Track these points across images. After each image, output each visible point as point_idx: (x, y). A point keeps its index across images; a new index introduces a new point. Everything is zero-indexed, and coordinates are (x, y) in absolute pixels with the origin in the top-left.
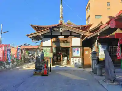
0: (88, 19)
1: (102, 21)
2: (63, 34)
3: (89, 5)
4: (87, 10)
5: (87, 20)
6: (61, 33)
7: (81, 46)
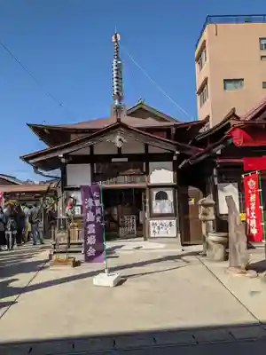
0: (202, 89)
1: (234, 109)
2: (123, 152)
3: (204, 46)
4: (197, 60)
5: (199, 93)
6: (119, 149)
7: (175, 184)
